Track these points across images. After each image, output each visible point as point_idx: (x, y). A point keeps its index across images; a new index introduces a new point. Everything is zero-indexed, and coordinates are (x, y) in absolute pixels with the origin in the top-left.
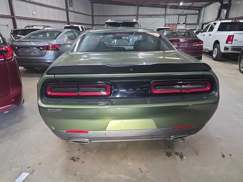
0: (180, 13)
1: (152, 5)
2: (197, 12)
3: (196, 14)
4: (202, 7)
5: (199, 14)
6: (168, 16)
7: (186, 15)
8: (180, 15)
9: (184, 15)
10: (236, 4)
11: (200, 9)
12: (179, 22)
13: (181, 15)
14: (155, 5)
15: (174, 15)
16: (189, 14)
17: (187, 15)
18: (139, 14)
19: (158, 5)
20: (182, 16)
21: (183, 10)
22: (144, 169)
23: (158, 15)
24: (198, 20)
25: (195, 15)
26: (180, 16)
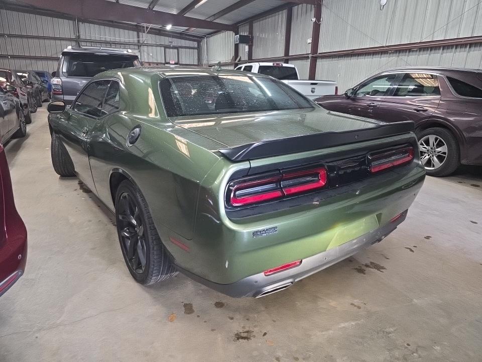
0: (167, 43)
1: (107, 22)
2: (195, 44)
3: (193, 48)
4: (202, 37)
5: (199, 48)
6: (145, 48)
7: (177, 48)
8: (166, 47)
9: (174, 48)
10: (261, 38)
11: (199, 39)
12: (167, 61)
13: (169, 47)
14: (116, 22)
15: (157, 46)
16: (182, 47)
17: (180, 49)
18: (82, 37)
19: (120, 23)
20: (171, 50)
21: (170, 39)
22: (356, 302)
23: (124, 44)
24: (199, 59)
25: (192, 50)
26: (167, 50)
